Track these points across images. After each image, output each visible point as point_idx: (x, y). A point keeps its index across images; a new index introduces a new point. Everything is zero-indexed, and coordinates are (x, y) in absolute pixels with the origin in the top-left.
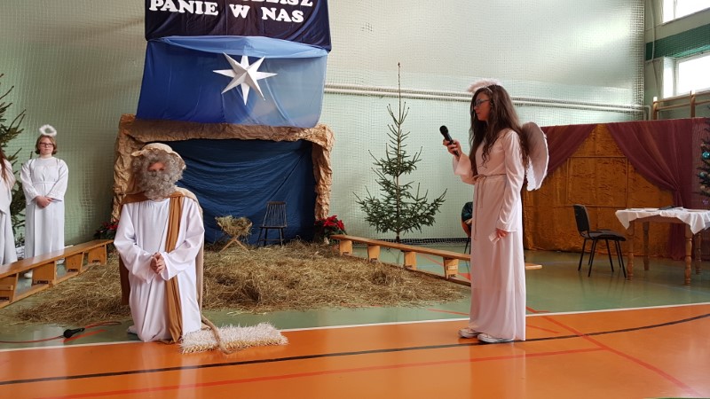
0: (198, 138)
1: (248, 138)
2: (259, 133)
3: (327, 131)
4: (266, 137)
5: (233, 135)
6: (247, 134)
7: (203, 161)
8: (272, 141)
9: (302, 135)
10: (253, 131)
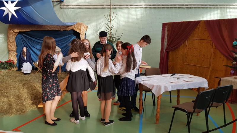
0: (34, 30)
1: (50, 30)
2: (55, 28)
3: (82, 26)
4: (57, 29)
5: (45, 29)
6: (50, 28)
7: (38, 38)
8: (60, 31)
9: (71, 28)
10: (52, 27)
